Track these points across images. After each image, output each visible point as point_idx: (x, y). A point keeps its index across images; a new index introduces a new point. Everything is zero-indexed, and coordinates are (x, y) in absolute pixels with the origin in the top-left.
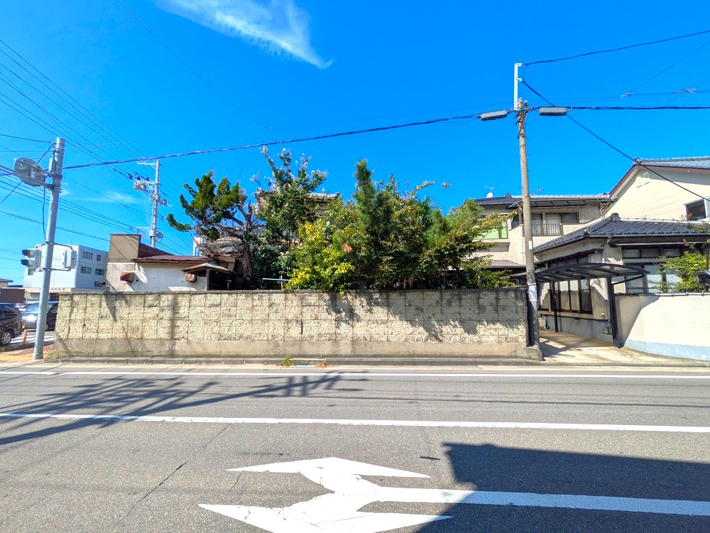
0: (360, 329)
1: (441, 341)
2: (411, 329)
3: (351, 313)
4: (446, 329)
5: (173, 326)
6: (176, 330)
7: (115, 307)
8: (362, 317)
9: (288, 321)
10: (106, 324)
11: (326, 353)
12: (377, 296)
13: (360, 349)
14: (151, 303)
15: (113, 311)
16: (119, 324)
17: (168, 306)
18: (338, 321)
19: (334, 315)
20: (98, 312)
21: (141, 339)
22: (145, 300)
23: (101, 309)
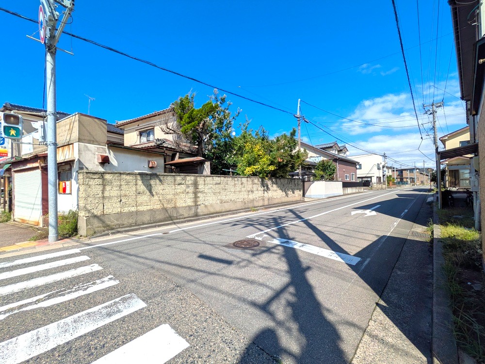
1: (288, 197)
2: (282, 193)
3: (268, 188)
5: (196, 197)
6: (198, 199)
7: (151, 185)
8: (270, 189)
9: (249, 191)
11: (261, 205)
12: (274, 180)
13: (271, 202)
14: (180, 182)
15: (150, 188)
16: (156, 197)
17: (191, 184)
18: (264, 190)
19: (263, 189)
20: (134, 189)
21: (175, 208)
22: (175, 180)
23: (138, 186)
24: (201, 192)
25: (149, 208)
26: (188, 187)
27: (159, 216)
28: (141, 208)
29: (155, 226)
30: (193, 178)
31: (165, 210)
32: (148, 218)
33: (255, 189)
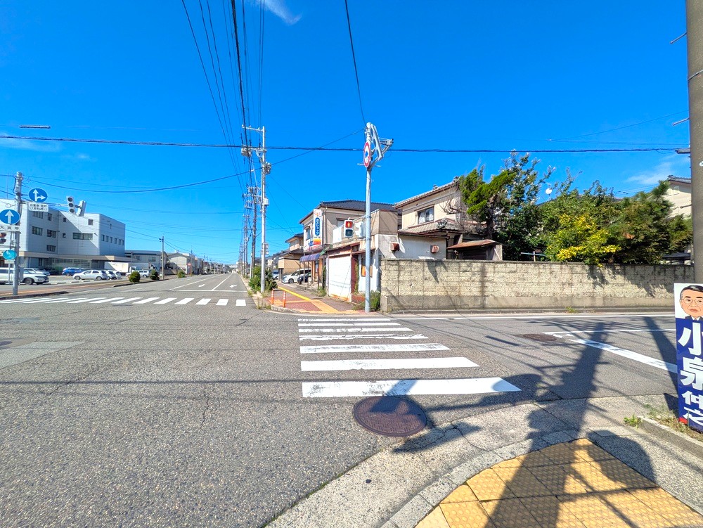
0: (608, 290)
1: (654, 297)
2: (638, 290)
3: (603, 280)
4: (657, 290)
5: (483, 287)
6: (486, 289)
7: (436, 271)
8: (610, 282)
9: (563, 284)
10: (430, 284)
11: (587, 305)
12: (618, 268)
13: (608, 303)
14: (465, 269)
15: (435, 275)
16: (441, 284)
17: (478, 271)
18: (595, 284)
19: (592, 280)
20: (422, 275)
21: (459, 296)
22: (460, 267)
23: (425, 272)
24: (490, 281)
25: (434, 294)
26: (474, 274)
27: (443, 304)
28: (427, 293)
29: (439, 312)
30: (479, 265)
31: (449, 297)
32: (433, 304)
33: (575, 281)
